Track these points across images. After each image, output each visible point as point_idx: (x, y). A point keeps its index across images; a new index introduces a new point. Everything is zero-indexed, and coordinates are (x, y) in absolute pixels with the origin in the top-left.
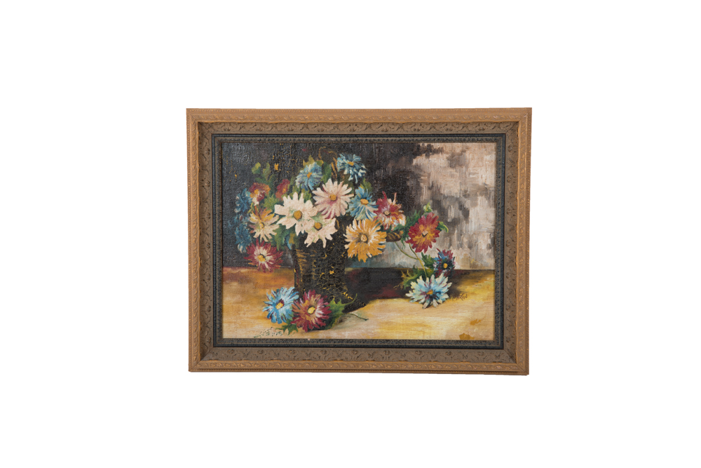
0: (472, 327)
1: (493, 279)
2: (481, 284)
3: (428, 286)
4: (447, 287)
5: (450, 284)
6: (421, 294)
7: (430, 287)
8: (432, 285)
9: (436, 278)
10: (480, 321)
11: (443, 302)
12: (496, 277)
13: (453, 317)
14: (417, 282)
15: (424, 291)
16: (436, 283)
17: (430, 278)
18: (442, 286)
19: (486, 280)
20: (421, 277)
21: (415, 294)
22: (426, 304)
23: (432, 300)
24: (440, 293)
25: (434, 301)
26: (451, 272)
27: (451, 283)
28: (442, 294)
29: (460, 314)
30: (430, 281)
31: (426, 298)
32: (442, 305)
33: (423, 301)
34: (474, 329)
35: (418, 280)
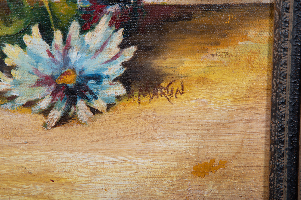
0: (198, 181)
1: (266, 35)
2: (230, 50)
3: (58, 58)
4: (120, 61)
5: (130, 52)
6: (39, 83)
7: (66, 60)
8: (74, 55)
9: (84, 30)
10: (222, 164)
11: (109, 106)
12: (277, 26)
13: (140, 153)
14: (23, 46)
15: (48, 72)
16: (85, 49)
17: (65, 32)
18: (105, 56)
19: (245, 38)
20: (35, 29)
21: (17, 84)
22: (56, 114)
23: (72, 102)
24: (98, 78)
25: (81, 104)
26: (132, 12)
27: (133, 49)
28: (105, 82)
29: (161, 145)
30: (65, 40)
31: (54, 94)
32: (106, 116)
33: (44, 104)
34: (204, 187)
35: (26, 38)
